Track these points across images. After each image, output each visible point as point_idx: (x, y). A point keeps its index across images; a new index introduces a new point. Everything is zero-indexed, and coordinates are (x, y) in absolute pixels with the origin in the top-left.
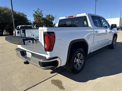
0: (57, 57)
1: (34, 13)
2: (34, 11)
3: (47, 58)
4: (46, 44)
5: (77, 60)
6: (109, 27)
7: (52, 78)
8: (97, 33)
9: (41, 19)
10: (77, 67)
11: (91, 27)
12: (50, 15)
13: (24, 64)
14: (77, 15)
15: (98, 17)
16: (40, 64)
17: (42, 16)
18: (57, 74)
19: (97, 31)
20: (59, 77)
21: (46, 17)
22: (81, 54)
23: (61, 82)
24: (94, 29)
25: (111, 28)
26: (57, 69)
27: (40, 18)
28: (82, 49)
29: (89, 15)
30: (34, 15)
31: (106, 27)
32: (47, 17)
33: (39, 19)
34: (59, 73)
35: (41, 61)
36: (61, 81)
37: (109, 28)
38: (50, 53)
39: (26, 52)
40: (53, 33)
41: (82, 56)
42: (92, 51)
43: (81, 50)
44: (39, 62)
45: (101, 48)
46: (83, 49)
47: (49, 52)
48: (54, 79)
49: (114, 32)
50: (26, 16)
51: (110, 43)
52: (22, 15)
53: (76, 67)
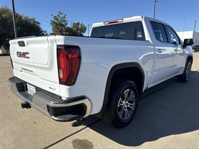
0: (83, 98)
1: (53, 19)
2: (52, 15)
3: (63, 98)
4: (61, 71)
5: (124, 102)
6: (180, 44)
7: (75, 137)
8: (160, 52)
9: (64, 30)
10: (123, 115)
11: (150, 41)
12: (79, 23)
13: (22, 109)
14: (124, 19)
15: (163, 24)
16: (48, 111)
17: (67, 24)
18: (85, 128)
19: (160, 49)
20: (88, 134)
21: (72, 26)
22: (130, 91)
23: (92, 145)
24: (154, 45)
25: (183, 46)
26: (84, 119)
27: (62, 28)
28: (132, 82)
29: (146, 19)
30: (53, 23)
31: (175, 43)
32: (74, 27)
33: (60, 29)
34: (88, 126)
35: (52, 104)
36: (91, 143)
37: (179, 46)
38: (69, 89)
39: (27, 84)
40: (77, 47)
41: (133, 96)
42: (150, 86)
43: (132, 84)
44: (48, 106)
45: (161, 83)
46: (134, 82)
47: (68, 87)
48: (79, 138)
49: (188, 53)
50: (39, 23)
51: (181, 72)
52: (32, 22)
53: (121, 117)
